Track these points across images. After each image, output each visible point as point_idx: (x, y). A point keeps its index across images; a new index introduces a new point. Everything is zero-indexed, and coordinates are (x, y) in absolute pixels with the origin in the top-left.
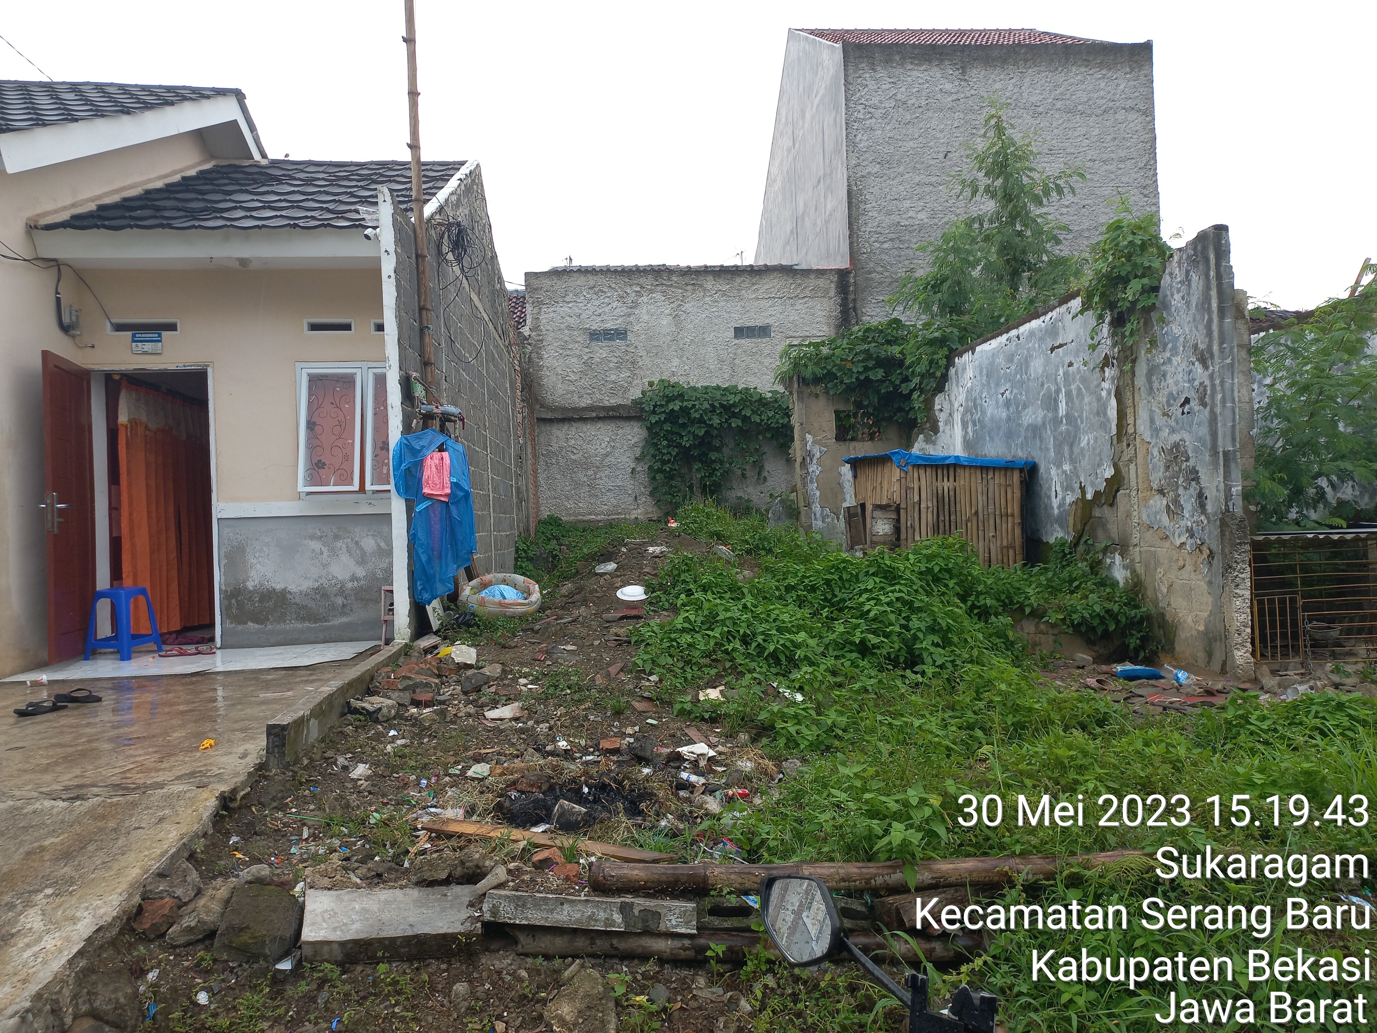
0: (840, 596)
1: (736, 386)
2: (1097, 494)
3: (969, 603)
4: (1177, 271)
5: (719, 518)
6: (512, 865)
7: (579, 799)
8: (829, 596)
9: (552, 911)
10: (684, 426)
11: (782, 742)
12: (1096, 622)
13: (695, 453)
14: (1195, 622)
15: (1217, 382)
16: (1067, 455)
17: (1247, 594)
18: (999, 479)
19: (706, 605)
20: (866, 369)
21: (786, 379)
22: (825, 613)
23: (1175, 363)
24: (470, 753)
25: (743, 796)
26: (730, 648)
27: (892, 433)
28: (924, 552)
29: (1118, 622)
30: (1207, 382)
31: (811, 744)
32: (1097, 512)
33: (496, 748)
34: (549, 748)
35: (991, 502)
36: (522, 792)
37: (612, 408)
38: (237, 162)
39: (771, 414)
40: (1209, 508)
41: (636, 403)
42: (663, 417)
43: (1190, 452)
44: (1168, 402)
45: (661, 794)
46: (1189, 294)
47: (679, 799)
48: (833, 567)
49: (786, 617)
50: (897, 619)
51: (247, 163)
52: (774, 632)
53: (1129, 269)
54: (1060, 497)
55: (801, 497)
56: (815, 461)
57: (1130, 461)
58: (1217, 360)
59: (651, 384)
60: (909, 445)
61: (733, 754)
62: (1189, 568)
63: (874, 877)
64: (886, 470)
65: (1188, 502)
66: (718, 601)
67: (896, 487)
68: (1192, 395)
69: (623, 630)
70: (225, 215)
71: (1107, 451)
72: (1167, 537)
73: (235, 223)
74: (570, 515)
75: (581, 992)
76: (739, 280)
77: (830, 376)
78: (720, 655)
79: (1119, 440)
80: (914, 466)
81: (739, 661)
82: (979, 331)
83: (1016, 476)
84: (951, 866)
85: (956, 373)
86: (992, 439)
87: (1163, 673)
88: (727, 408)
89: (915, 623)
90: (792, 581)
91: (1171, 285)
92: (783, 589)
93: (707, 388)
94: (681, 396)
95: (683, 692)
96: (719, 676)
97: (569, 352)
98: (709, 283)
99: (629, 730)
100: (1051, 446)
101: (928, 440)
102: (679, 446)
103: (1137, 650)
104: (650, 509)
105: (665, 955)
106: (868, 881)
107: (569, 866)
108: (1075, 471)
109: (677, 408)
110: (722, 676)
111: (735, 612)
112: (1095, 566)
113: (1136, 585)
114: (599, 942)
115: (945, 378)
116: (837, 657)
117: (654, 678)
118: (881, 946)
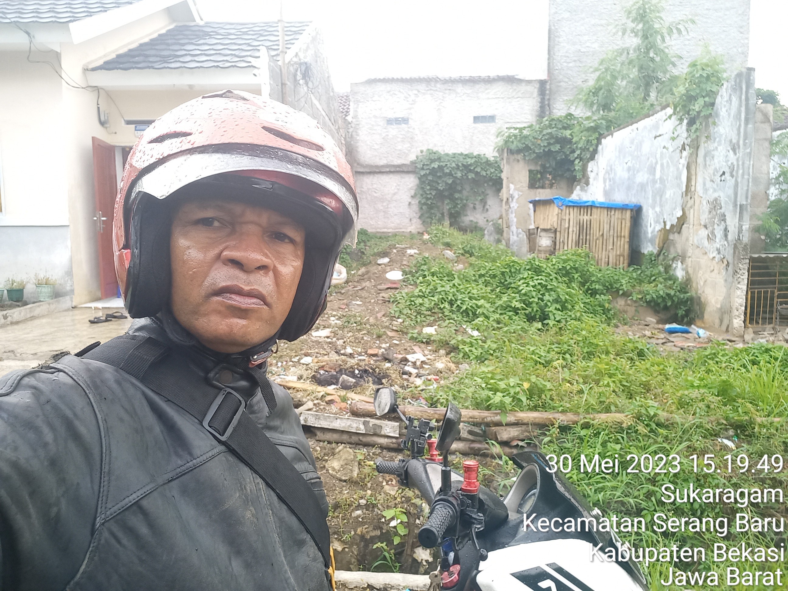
0: (509, 281)
1: (472, 154)
2: (672, 226)
3: (586, 287)
4: (725, 94)
5: (449, 234)
6: (316, 402)
7: (353, 376)
8: (503, 281)
9: (332, 422)
10: (440, 177)
11: (461, 355)
12: (660, 301)
13: (446, 194)
14: (716, 303)
15: (740, 163)
16: (658, 202)
17: (745, 288)
18: (618, 214)
19: (433, 283)
20: (549, 144)
21: (501, 150)
22: (498, 290)
23: (719, 150)
24: (303, 352)
25: (436, 380)
26: (442, 307)
27: (563, 184)
28: (563, 257)
29: (673, 301)
30: (735, 163)
31: (477, 357)
32: (671, 237)
33: (316, 350)
34: (342, 352)
35: (612, 228)
36: (326, 371)
37: (398, 166)
38: (187, 24)
39: (493, 170)
40: (730, 237)
41: (413, 163)
42: (428, 172)
43: (723, 205)
44: (714, 173)
45: (394, 376)
46: (730, 109)
47: (403, 379)
48: (507, 264)
49: (475, 291)
50: (536, 295)
51: (192, 24)
52: (467, 299)
53: (698, 91)
54: (652, 227)
55: (504, 222)
56: (515, 200)
57: (691, 207)
58: (741, 150)
59: (422, 152)
60: (571, 191)
61: (435, 360)
62: (716, 271)
63: (486, 417)
64: (551, 209)
65: (719, 233)
66: (439, 282)
67: (555, 219)
68: (727, 170)
69: (386, 295)
70: (181, 59)
71: (679, 201)
72: (706, 253)
73: (187, 65)
74: (373, 228)
75: (343, 458)
76: (477, 86)
77: (527, 148)
78: (436, 310)
79: (686, 195)
80: (567, 206)
81: (446, 314)
82: (619, 123)
83: (628, 214)
84: (525, 415)
85: (602, 149)
86: (619, 190)
87: (691, 330)
88: (466, 167)
89: (547, 297)
90: (483, 272)
91: (721, 103)
92: (477, 276)
93: (455, 154)
94: (439, 159)
95: (414, 328)
96: (435, 321)
97: (374, 132)
98: (460, 88)
99: (384, 346)
100: (650, 196)
101: (582, 189)
102: (437, 189)
103: (683, 317)
104: (419, 226)
105: (384, 446)
106: (483, 419)
107: (342, 404)
108: (662, 212)
109: (436, 166)
110: (437, 321)
111: (447, 288)
112: (667, 268)
113: (687, 280)
114: (353, 437)
115: (595, 151)
116: (501, 314)
117: (400, 320)
118: (486, 449)
